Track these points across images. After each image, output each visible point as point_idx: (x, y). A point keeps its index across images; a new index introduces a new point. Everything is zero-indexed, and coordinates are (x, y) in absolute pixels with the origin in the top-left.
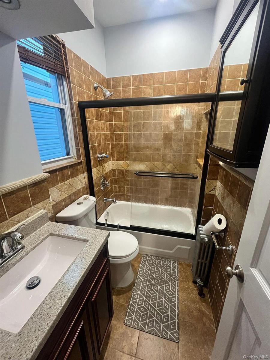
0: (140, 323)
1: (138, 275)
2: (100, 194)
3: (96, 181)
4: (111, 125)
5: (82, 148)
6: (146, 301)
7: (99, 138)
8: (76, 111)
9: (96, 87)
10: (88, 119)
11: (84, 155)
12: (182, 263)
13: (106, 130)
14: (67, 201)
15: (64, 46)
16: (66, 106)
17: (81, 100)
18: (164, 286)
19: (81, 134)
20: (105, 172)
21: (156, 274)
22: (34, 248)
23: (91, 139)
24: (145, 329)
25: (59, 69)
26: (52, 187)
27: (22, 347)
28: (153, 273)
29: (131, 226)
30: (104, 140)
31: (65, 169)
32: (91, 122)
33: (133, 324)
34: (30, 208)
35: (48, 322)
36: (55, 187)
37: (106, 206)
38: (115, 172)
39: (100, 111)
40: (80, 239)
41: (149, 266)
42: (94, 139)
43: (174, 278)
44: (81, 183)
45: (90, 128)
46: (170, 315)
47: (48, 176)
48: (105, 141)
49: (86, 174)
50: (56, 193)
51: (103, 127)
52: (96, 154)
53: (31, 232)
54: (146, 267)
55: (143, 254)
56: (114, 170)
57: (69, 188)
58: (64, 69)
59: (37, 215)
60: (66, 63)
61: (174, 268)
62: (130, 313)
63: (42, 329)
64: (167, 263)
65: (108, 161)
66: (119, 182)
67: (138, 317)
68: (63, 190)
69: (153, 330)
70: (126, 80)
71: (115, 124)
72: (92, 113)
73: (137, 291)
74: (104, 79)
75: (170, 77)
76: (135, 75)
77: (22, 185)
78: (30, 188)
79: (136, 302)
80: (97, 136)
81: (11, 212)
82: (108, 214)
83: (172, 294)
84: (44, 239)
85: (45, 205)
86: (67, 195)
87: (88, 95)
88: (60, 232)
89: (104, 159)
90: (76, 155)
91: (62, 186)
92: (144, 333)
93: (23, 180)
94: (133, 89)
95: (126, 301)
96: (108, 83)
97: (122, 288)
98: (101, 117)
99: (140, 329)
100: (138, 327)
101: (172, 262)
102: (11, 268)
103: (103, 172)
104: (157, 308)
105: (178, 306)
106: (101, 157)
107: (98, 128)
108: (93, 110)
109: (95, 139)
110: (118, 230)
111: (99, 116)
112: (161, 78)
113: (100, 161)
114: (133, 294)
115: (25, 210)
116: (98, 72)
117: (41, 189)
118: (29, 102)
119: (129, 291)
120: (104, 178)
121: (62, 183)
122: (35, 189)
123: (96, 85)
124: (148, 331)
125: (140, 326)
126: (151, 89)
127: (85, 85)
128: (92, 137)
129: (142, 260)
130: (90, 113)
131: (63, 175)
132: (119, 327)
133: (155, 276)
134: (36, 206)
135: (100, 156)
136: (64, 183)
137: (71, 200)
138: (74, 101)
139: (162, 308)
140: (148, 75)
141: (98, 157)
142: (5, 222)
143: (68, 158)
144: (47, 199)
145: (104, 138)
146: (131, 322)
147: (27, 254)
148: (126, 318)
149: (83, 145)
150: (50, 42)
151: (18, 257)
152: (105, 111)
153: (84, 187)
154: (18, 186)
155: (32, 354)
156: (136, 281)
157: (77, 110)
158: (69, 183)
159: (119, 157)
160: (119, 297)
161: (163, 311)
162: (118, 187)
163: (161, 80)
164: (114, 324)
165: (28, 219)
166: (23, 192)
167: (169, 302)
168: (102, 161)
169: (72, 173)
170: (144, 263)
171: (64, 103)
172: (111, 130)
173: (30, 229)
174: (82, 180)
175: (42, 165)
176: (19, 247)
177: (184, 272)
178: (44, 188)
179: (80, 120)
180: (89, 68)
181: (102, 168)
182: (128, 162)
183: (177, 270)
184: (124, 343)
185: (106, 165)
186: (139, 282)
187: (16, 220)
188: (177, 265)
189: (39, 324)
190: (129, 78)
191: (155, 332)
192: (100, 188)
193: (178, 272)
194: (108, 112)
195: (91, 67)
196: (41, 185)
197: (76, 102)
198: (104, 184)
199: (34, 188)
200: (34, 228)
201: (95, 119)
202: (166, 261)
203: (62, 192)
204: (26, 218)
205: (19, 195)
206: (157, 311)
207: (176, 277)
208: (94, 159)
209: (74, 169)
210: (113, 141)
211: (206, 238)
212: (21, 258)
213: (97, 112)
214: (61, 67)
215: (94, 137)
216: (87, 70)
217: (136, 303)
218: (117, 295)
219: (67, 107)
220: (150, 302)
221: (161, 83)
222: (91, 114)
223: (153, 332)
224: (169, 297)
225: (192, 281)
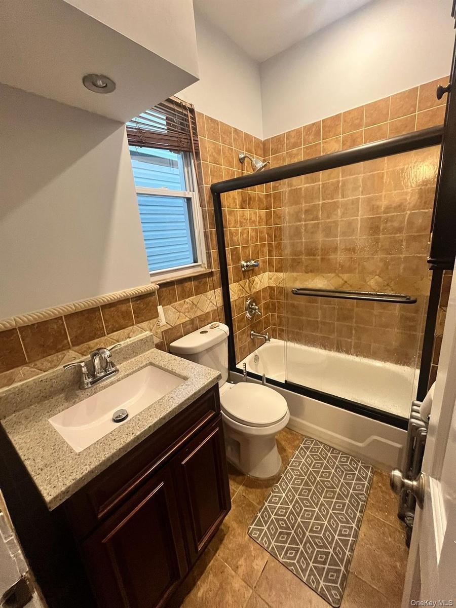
0: (273, 542)
1: (288, 468)
2: (243, 324)
3: (237, 303)
4: (269, 215)
5: (214, 252)
6: (291, 513)
7: (245, 235)
8: (208, 199)
9: (241, 159)
10: (226, 209)
11: (218, 261)
12: (384, 474)
13: (259, 223)
14: (187, 327)
15: (192, 111)
16: (194, 193)
17: (216, 181)
18: (332, 502)
19: (214, 232)
20: (254, 291)
21: (322, 476)
22: (128, 375)
23: (231, 238)
24: (280, 557)
25: (184, 144)
26: (168, 305)
27: (76, 466)
28: (318, 472)
29: (286, 381)
30: (255, 239)
31: (187, 282)
32: (231, 212)
33: (262, 539)
34: (132, 327)
35: (107, 453)
36: (172, 305)
37: (254, 344)
38: (272, 292)
39: (249, 195)
40: (180, 375)
41: (311, 459)
42: (235, 239)
43: (357, 495)
44: (211, 304)
45: (230, 221)
46: (332, 555)
47: (156, 288)
48: (257, 240)
49: (219, 291)
50: (172, 313)
51: (253, 219)
52: (239, 260)
53: (130, 357)
54: (306, 458)
55: (306, 437)
56: (271, 288)
57: (192, 308)
58: (191, 143)
59: (141, 337)
60: (195, 134)
61: (363, 477)
62: (261, 521)
63: (99, 457)
64: (348, 463)
65: (262, 272)
66: (279, 308)
67: (273, 533)
68: (183, 310)
69: (294, 564)
70: (293, 136)
71: (275, 212)
72: (234, 199)
73: (279, 492)
74: (258, 142)
75: (375, 111)
76: (310, 125)
77: (123, 296)
78: (134, 301)
79: (275, 509)
80: (242, 234)
81: (110, 327)
82: (256, 358)
83: (345, 520)
84: (141, 367)
85: (151, 326)
86: (187, 319)
87: (228, 173)
88: (161, 362)
89: (253, 270)
90: (206, 263)
91: (181, 305)
92: (278, 562)
93: (125, 290)
94: (305, 149)
95: (258, 500)
96: (264, 148)
97: (257, 479)
98: (249, 203)
99: (270, 551)
100: (268, 548)
101: (360, 464)
102: (100, 391)
103: (250, 290)
104: (309, 533)
105: (352, 546)
106: (247, 266)
107: (245, 221)
108: (236, 194)
109: (238, 238)
110: (263, 384)
111: (246, 203)
112: (357, 119)
113: (246, 273)
114: (272, 494)
115: (126, 328)
116: (247, 135)
117: (148, 304)
118: (137, 194)
119: (267, 487)
120: (252, 299)
121: (182, 301)
122: (140, 303)
123: (242, 156)
124: (284, 562)
125: (273, 548)
126: (337, 141)
127: (224, 158)
128: (233, 235)
129: (302, 445)
130: (230, 199)
131: (183, 290)
132: (239, 534)
133: (318, 479)
134: (139, 325)
135: (245, 264)
136: (185, 301)
137: (193, 326)
138: (205, 185)
139: (319, 536)
140: (332, 118)
141: (243, 266)
142: (103, 338)
143: (193, 267)
144: (154, 318)
145: (254, 236)
146: (259, 535)
147: (118, 380)
148: (253, 526)
149: (217, 247)
150: (172, 112)
151: (109, 381)
152: (259, 191)
153: (215, 310)
154: (119, 297)
155: (81, 476)
156: (283, 476)
157: (210, 197)
158: (192, 302)
159: (279, 266)
160: (250, 490)
161: (319, 543)
162: (278, 317)
163: (357, 121)
164: (232, 527)
165: (128, 340)
166: (125, 305)
167: (335, 532)
168: (249, 272)
169: (197, 288)
170: (304, 451)
171: (192, 189)
172: (268, 222)
173: (129, 352)
174: (212, 299)
175: (151, 277)
176: (113, 369)
177: (382, 492)
178: (151, 304)
179: (213, 212)
180: (230, 133)
181: (249, 284)
182: (295, 274)
183: (366, 483)
184: (242, 562)
185: (257, 279)
186: (287, 479)
187: (115, 338)
188: (369, 474)
189: (98, 452)
190: (298, 132)
191: (296, 569)
192: (244, 315)
193: (367, 487)
194: (265, 194)
195: (236, 130)
196: (147, 300)
197: (207, 186)
198: (251, 308)
199: (138, 302)
200: (134, 352)
201: (238, 207)
202: (348, 460)
203: (181, 313)
204: (126, 338)
205: (120, 309)
206: (307, 536)
207: (363, 494)
208: (235, 268)
209: (200, 282)
210: (272, 239)
211: (423, 429)
212: (112, 383)
213: (242, 197)
214: (186, 141)
215: (237, 234)
216: (228, 136)
217: (273, 510)
218: (247, 486)
219: (195, 196)
220: (299, 517)
221: (359, 126)
222: (233, 201)
223: (292, 567)
224: (337, 524)
225: (397, 512)
